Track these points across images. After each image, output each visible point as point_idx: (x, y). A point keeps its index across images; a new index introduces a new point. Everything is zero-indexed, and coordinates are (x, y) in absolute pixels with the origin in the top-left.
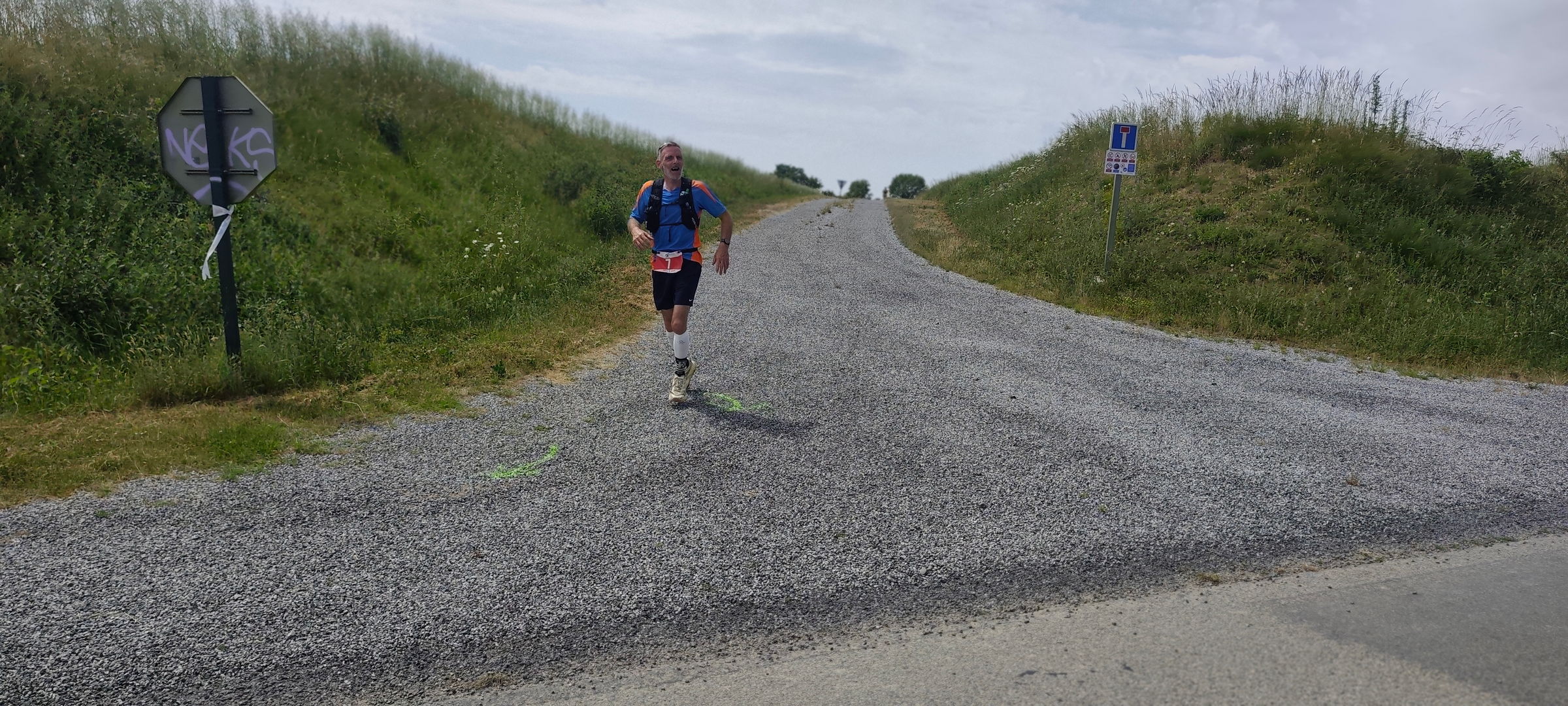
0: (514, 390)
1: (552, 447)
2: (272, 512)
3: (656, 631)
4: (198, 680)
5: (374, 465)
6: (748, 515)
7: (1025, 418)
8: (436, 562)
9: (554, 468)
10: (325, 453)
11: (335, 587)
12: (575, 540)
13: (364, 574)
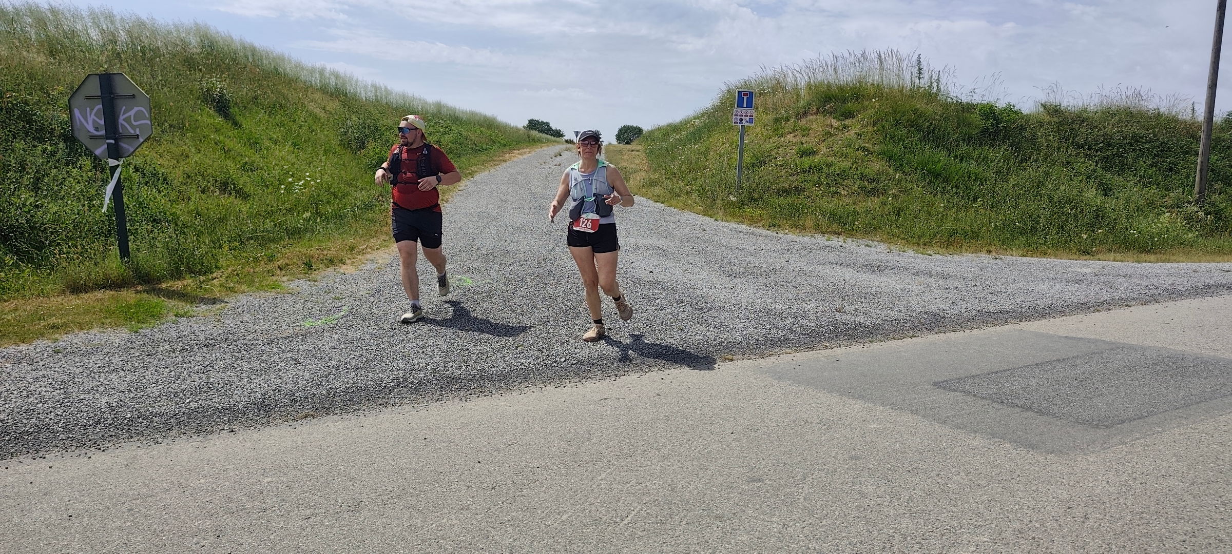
0: (319, 278)
1: (344, 308)
2: (166, 347)
3: (402, 392)
4: (140, 420)
5: (227, 321)
6: (466, 338)
7: (653, 284)
8: (272, 367)
9: (345, 319)
10: (194, 316)
11: (212, 380)
12: (357, 354)
13: (228, 373)
